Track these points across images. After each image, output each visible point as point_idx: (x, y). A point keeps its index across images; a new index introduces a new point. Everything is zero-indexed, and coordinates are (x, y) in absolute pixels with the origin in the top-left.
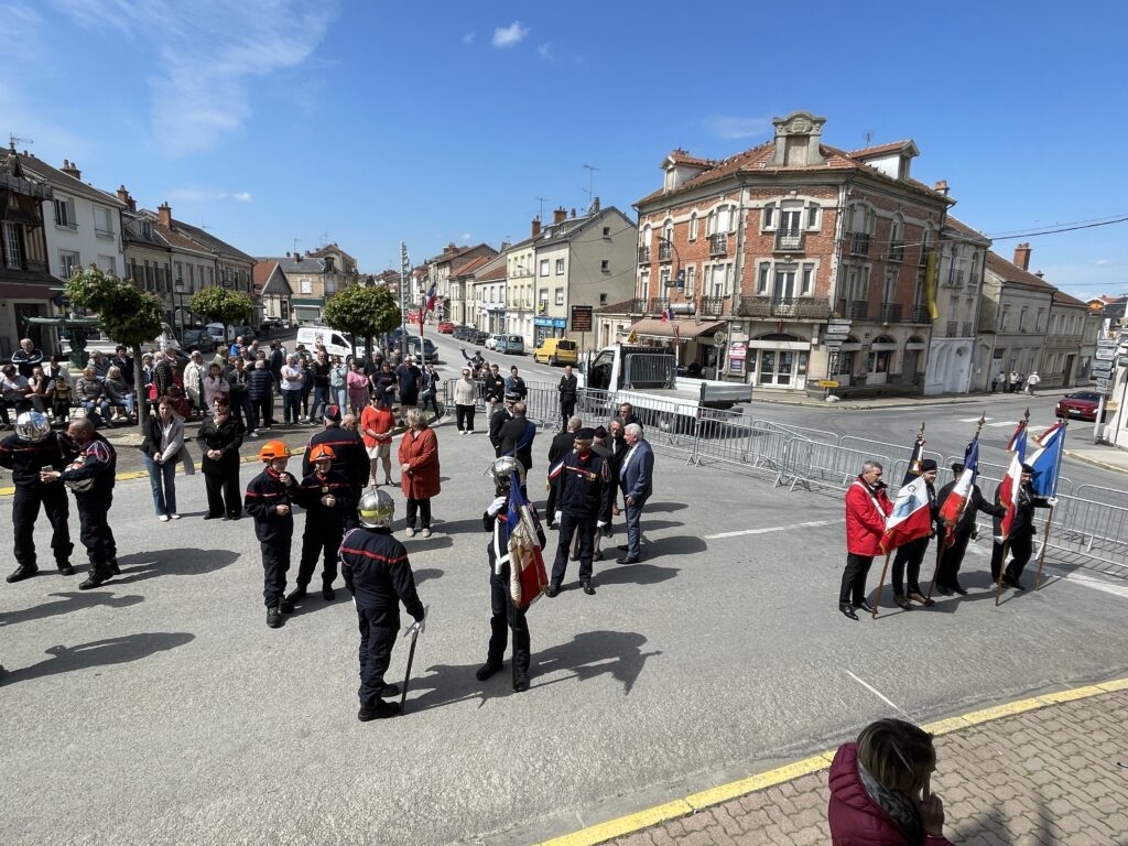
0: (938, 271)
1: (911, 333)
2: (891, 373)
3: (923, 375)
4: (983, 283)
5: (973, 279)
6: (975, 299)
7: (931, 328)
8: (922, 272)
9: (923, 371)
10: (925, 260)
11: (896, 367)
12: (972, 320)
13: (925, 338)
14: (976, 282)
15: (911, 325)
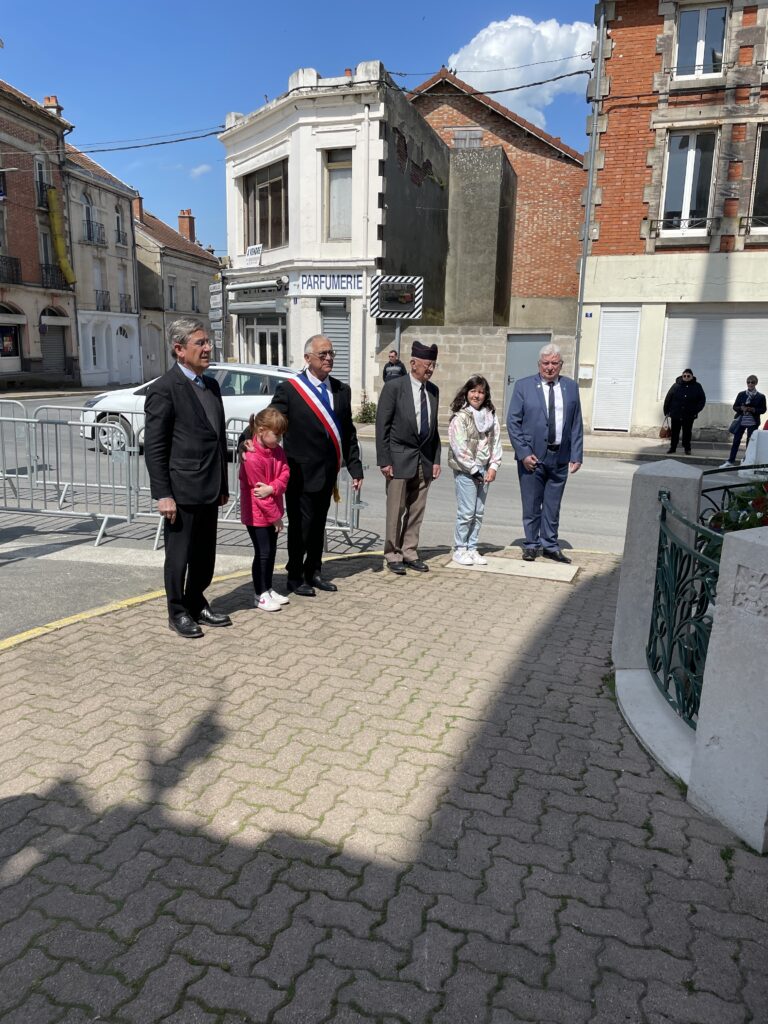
0: (66, 219)
1: (44, 303)
2: (26, 356)
3: (76, 360)
4: (135, 245)
5: (121, 237)
6: (130, 264)
7: (75, 297)
8: (43, 219)
9: (74, 354)
10: (45, 202)
11: (33, 347)
12: (131, 291)
13: (69, 310)
14: (125, 243)
15: (42, 290)
